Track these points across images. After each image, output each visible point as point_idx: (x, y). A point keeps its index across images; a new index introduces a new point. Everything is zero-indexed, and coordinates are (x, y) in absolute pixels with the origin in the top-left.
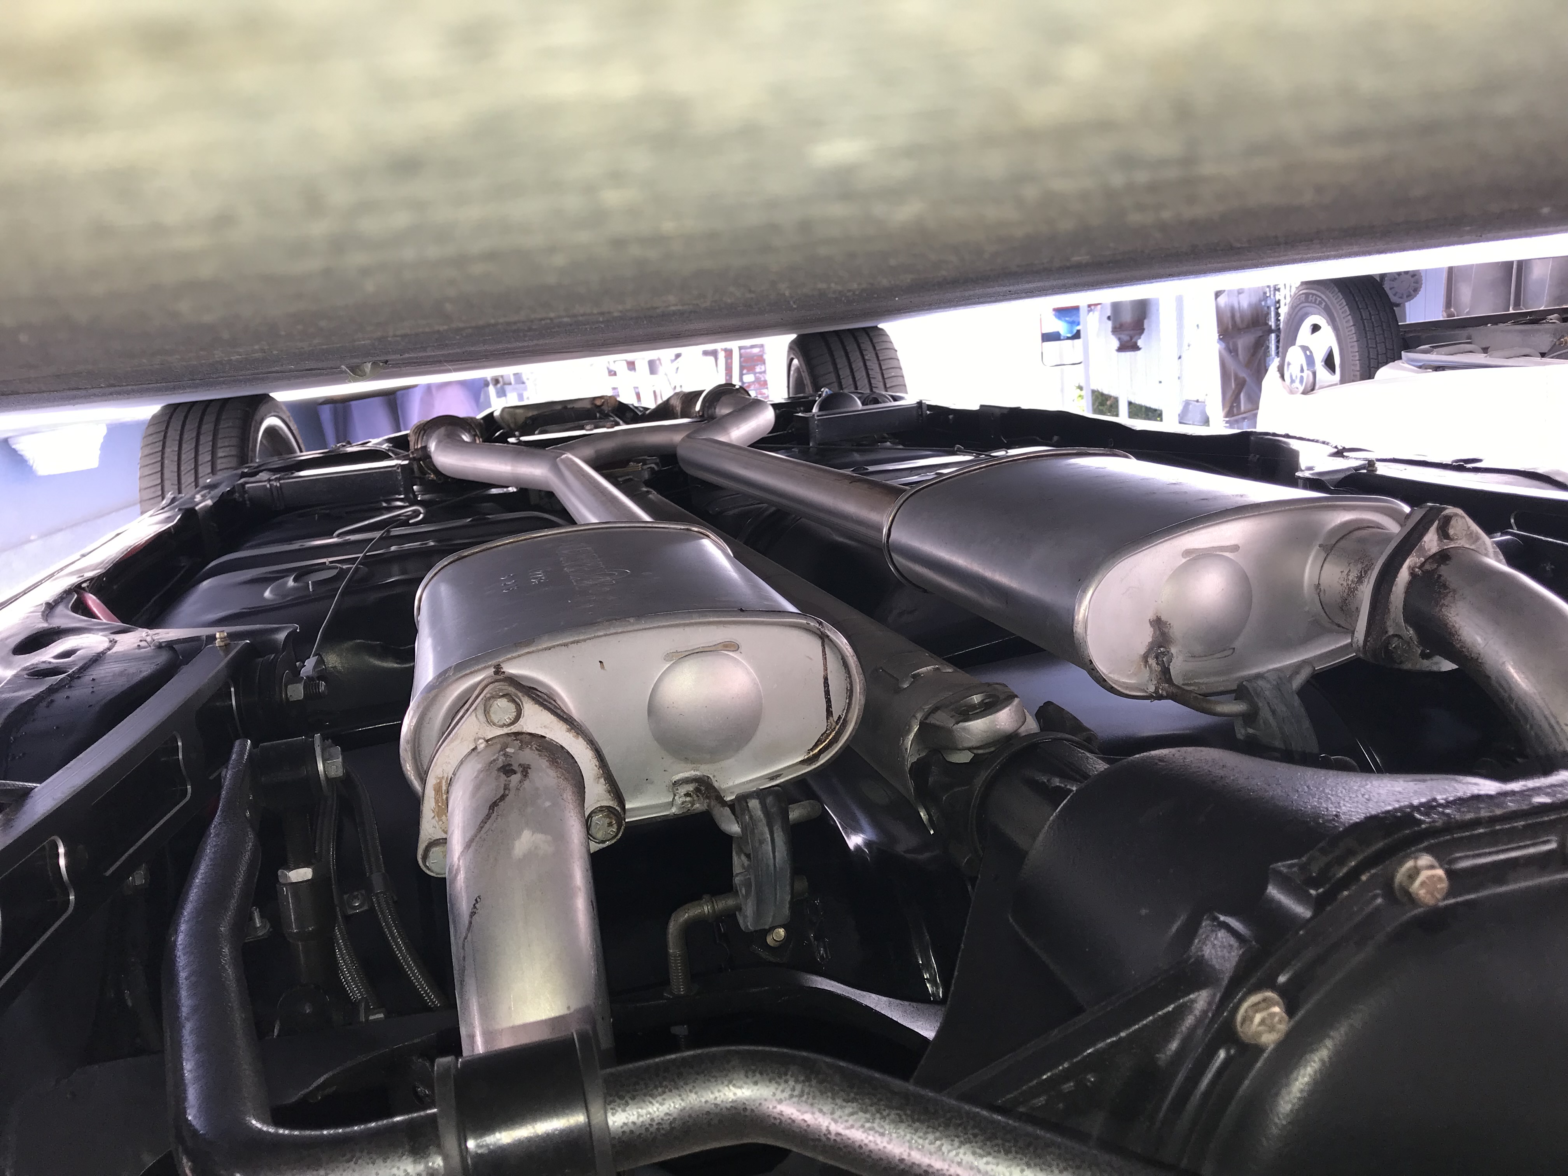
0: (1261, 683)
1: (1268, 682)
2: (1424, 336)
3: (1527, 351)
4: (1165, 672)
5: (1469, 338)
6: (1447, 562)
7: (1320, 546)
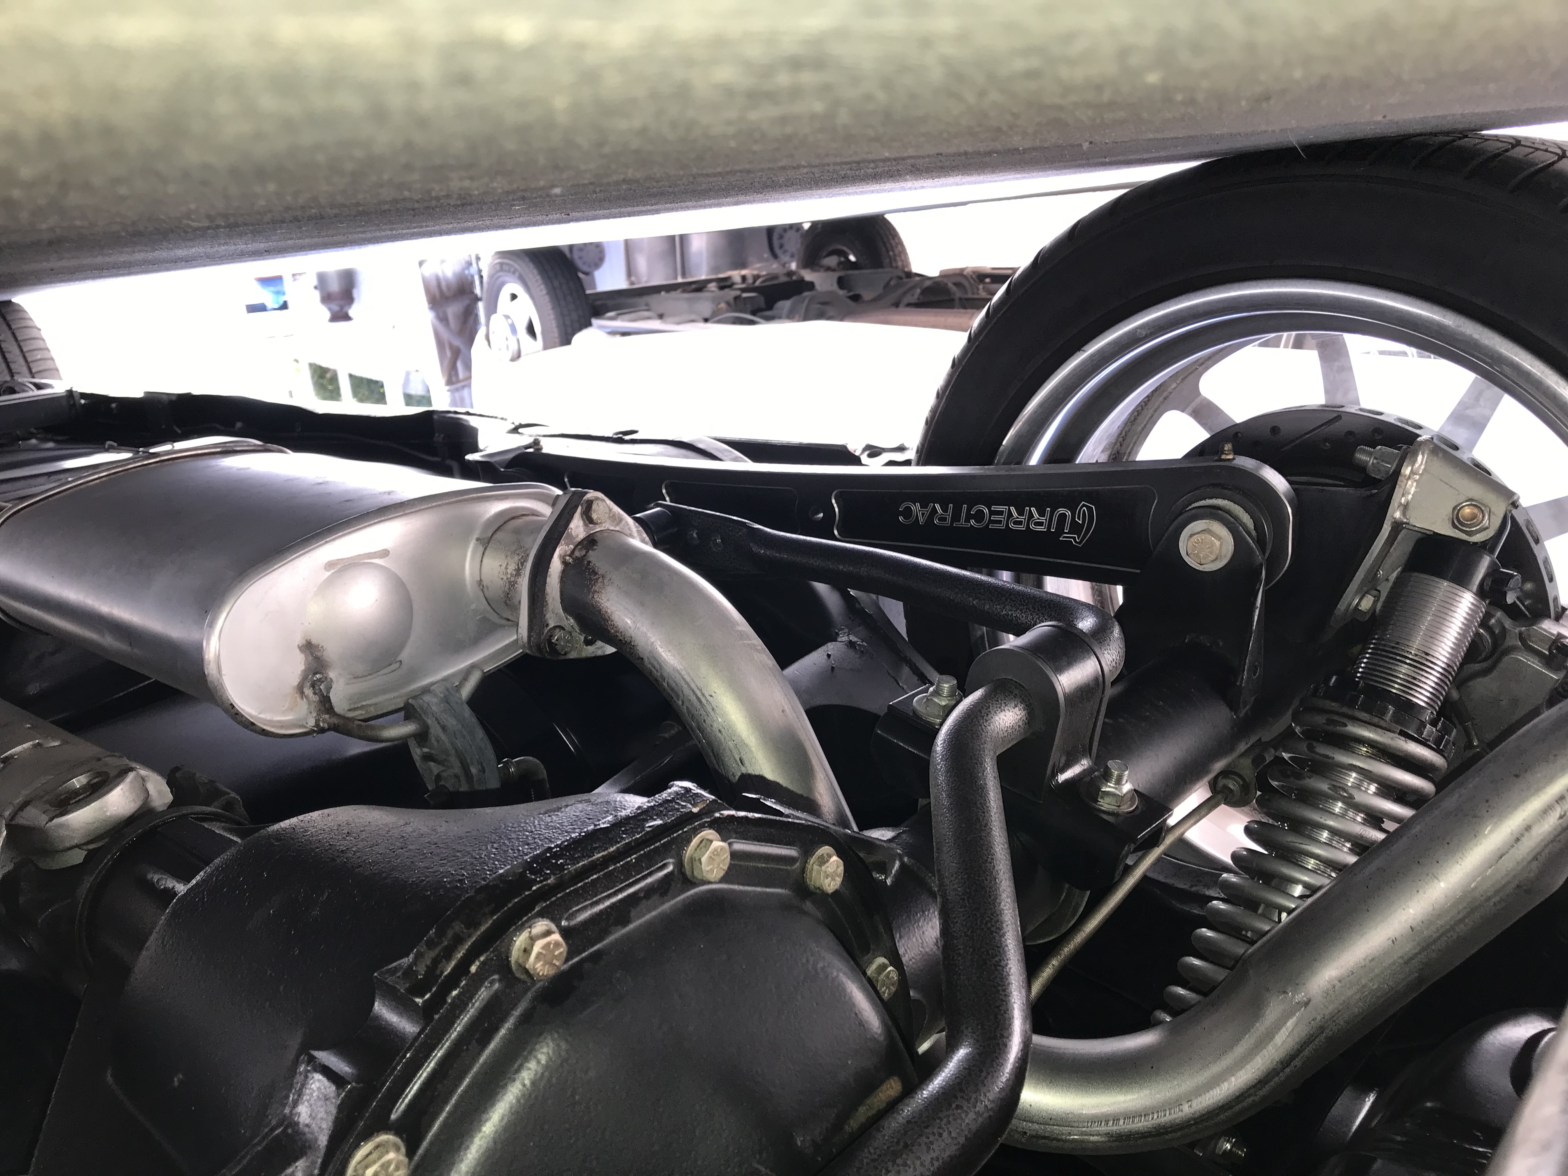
0: (427, 698)
1: (436, 695)
2: (610, 303)
3: (693, 317)
4: (325, 704)
5: (647, 305)
6: (595, 547)
7: (478, 540)
